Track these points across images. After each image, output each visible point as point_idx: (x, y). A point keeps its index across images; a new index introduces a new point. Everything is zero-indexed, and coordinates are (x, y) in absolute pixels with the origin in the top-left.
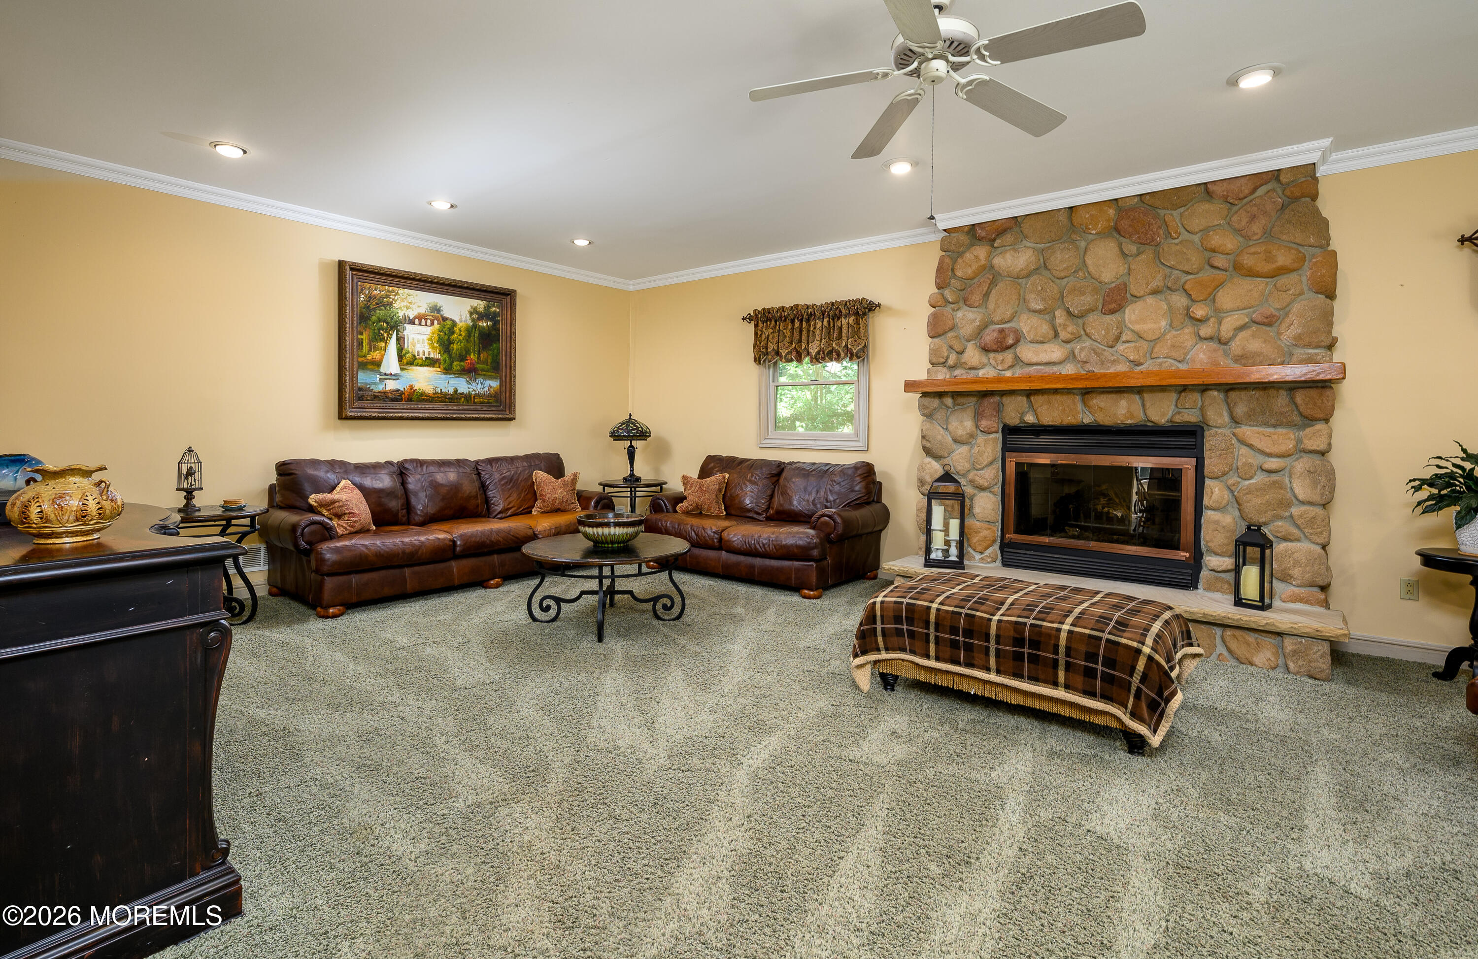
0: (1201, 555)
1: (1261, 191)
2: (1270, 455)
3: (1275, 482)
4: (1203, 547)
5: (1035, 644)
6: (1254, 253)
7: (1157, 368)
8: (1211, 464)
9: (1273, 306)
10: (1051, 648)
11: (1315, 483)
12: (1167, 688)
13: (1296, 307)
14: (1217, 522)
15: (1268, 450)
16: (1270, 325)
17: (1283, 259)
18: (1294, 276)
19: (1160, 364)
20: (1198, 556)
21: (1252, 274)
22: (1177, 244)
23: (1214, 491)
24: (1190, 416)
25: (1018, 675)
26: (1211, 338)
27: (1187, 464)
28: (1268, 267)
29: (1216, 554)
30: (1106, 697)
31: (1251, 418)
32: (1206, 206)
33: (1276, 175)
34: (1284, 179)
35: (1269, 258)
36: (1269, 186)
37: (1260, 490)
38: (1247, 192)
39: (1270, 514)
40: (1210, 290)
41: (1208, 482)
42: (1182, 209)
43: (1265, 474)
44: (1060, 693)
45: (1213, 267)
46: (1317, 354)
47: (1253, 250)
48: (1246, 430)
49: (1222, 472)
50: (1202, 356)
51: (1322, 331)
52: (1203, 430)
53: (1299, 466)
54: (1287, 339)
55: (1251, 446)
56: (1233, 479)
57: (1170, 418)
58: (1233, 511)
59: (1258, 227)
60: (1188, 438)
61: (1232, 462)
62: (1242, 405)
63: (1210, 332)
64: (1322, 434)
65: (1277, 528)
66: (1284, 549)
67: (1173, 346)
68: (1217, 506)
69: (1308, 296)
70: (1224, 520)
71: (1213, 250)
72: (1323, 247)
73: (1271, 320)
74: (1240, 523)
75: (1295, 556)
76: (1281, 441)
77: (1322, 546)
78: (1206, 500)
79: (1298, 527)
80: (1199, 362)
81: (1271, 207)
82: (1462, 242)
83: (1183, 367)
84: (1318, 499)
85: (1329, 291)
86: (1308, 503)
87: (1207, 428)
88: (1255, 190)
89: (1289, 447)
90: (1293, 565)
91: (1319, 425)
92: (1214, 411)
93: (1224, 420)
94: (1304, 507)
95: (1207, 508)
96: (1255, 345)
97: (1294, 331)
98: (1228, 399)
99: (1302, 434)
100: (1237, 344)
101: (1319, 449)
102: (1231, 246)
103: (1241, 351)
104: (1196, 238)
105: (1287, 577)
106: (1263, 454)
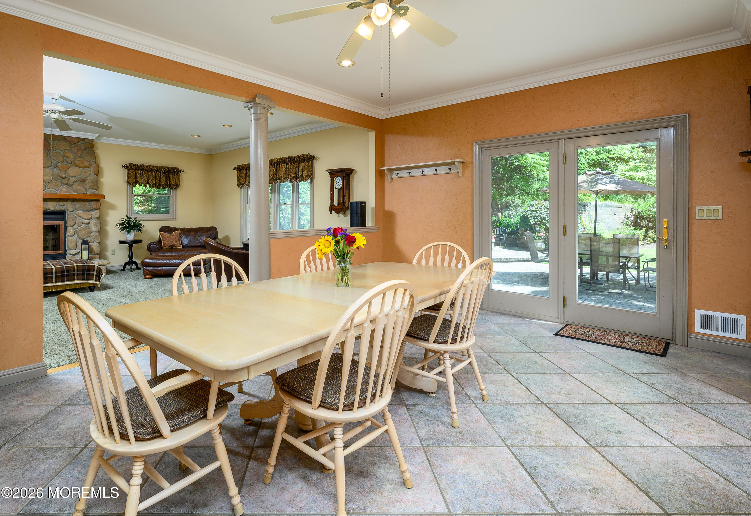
0: (66, 251)
1: (80, 143)
2: (85, 219)
3: (87, 227)
4: (67, 248)
5: (68, 271)
6: (79, 161)
8: (69, 222)
9: (84, 176)
10: (73, 271)
11: (97, 226)
12: (101, 272)
13: (89, 178)
14: (72, 240)
15: (85, 218)
16: (83, 182)
17: (86, 164)
18: (88, 169)
19: (51, 191)
20: (65, 251)
21: (78, 166)
22: (56, 153)
23: (70, 231)
24: (62, 208)
25: (63, 281)
26: (67, 184)
27: (61, 223)
28: (82, 165)
29: (71, 249)
30: (88, 279)
31: (80, 209)
32: (65, 143)
33: (84, 139)
34: (86, 141)
35: (83, 163)
36: (82, 142)
37: (83, 229)
38: (76, 142)
39: (86, 236)
40: (66, 169)
41: (68, 228)
42: (57, 142)
43: (85, 225)
44: (76, 282)
45: (67, 162)
46: (95, 191)
47: (78, 160)
48: (79, 212)
49: (72, 224)
50: (64, 189)
51: (96, 185)
52: (66, 212)
53: (93, 222)
54: (87, 187)
55: (80, 217)
56: (75, 226)
57: (56, 209)
58: (76, 236)
59: (79, 153)
60: (61, 215)
61: (75, 221)
62: (78, 205)
63: (66, 182)
64: (99, 213)
65: (88, 239)
66: (90, 245)
67: (55, 185)
68: (71, 235)
69: (93, 175)
70: (74, 239)
71: (67, 157)
72: (95, 162)
73: (83, 181)
74: (78, 239)
75: (93, 247)
76: (88, 215)
77: (98, 243)
78: (68, 233)
79: (93, 239)
80: (63, 191)
81: (83, 148)
82: (123, 166)
83: (58, 192)
84: (97, 230)
85: (97, 174)
86: (95, 232)
87: (67, 211)
88: (78, 142)
89: (90, 217)
90: (92, 249)
91: (97, 211)
92: (68, 206)
93: (72, 209)
94: (94, 233)
95: (68, 236)
96: (79, 188)
97: (89, 184)
98: (73, 203)
99: (93, 213)
100: (74, 187)
101: (98, 217)
102: (72, 157)
103: (75, 189)
104: (61, 152)
105: (91, 252)
106: (83, 218)
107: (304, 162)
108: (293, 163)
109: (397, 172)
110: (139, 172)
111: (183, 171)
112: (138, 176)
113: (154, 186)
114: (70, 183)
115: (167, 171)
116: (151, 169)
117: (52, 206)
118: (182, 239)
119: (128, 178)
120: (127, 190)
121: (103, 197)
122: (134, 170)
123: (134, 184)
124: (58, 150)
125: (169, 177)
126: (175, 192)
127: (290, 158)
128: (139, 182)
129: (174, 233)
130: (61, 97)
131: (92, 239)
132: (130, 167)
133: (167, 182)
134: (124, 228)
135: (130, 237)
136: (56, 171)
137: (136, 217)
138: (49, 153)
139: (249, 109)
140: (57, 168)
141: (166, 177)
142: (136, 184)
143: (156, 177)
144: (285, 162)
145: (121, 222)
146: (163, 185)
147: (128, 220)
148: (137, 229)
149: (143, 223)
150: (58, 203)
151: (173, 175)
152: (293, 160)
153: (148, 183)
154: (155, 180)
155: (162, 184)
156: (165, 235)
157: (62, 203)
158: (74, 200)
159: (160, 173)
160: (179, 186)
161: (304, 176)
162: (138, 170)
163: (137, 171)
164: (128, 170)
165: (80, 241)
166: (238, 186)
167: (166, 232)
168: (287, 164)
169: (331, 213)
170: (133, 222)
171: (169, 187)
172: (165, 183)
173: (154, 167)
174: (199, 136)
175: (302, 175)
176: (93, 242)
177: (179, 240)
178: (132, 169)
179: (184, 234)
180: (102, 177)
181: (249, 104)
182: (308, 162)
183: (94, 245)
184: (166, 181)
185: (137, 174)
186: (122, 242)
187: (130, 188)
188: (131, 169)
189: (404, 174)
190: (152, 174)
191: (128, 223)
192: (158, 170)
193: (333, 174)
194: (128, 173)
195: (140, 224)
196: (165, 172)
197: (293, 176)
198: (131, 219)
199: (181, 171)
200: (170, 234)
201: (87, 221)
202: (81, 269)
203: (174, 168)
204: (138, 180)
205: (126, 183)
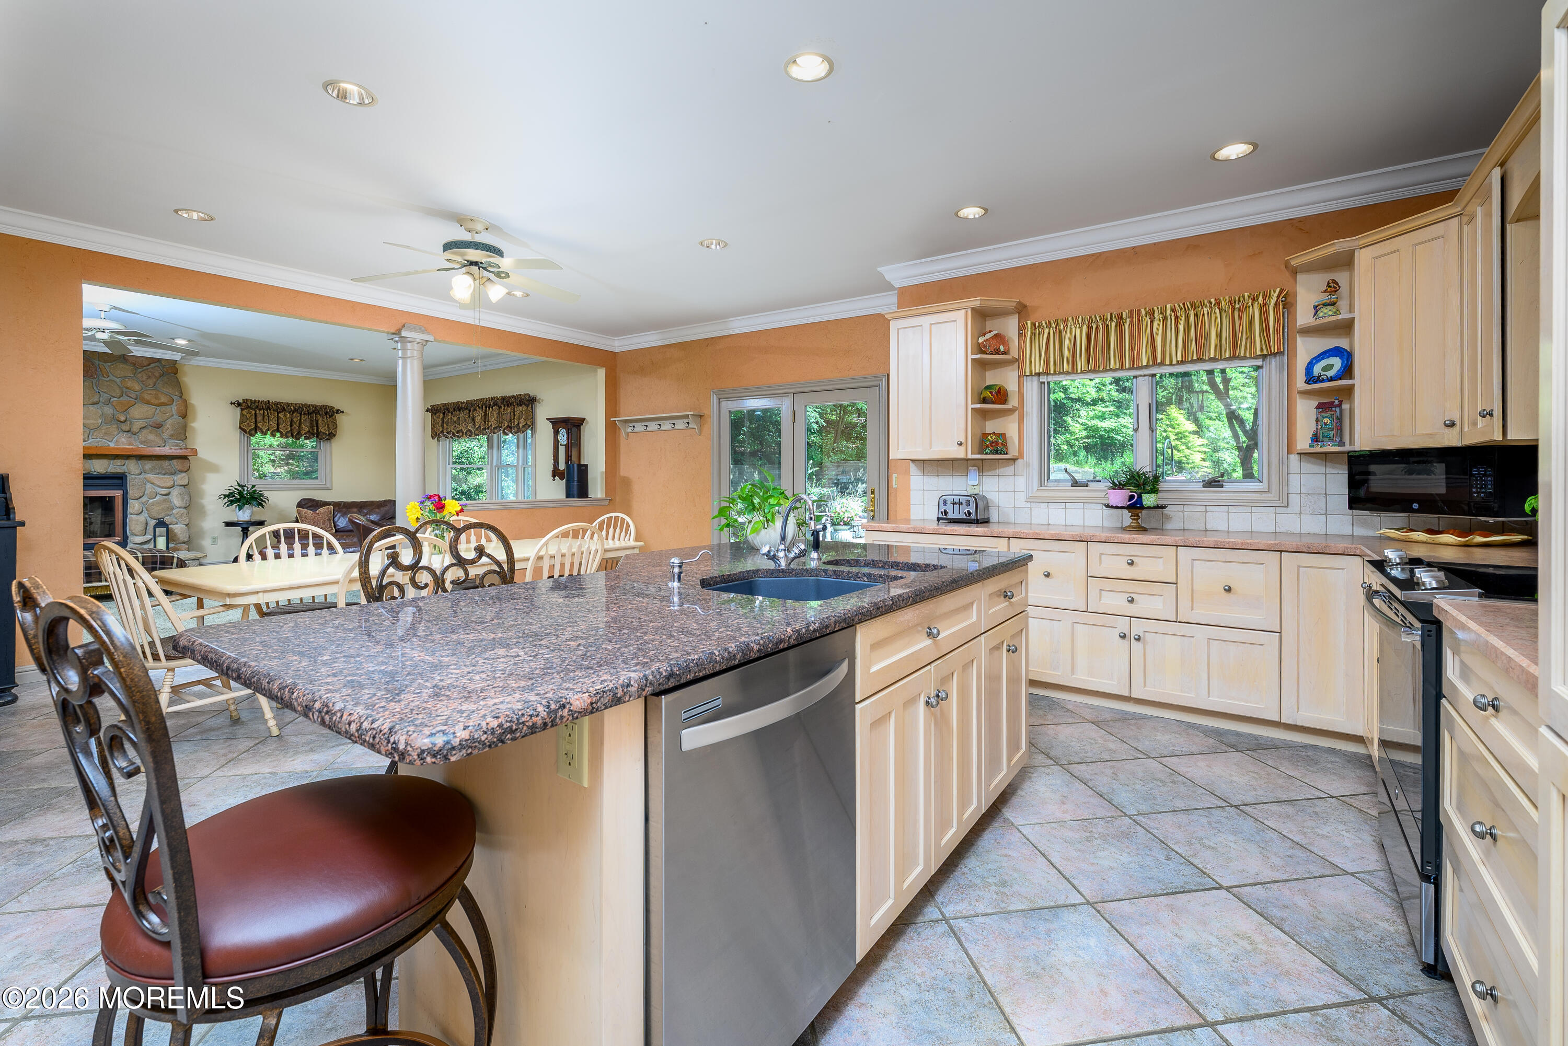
0: (127, 537)
1: (152, 365)
2: (162, 488)
3: (165, 499)
4: (128, 534)
6: (150, 394)
7: (96, 444)
8: (131, 493)
9: (158, 418)
11: (183, 499)
13: (170, 421)
14: (137, 520)
15: (162, 485)
16: (158, 428)
17: (163, 399)
18: (168, 407)
19: (98, 442)
20: (125, 537)
21: (148, 403)
22: (107, 381)
23: (134, 506)
24: (120, 470)
26: (128, 431)
27: (117, 493)
28: (157, 402)
29: (137, 535)
31: (152, 471)
32: (124, 366)
33: (159, 360)
34: (163, 362)
35: (157, 398)
36: (157, 364)
37: (158, 503)
38: (145, 364)
39: (163, 514)
40: (126, 407)
41: (130, 501)
42: (110, 364)
43: (161, 496)
45: (128, 396)
46: (180, 443)
47: (149, 392)
48: (150, 476)
49: (137, 496)
50: (123, 440)
51: (182, 433)
52: (126, 476)
53: (175, 492)
54: (165, 436)
55: (153, 483)
56: (144, 499)
57: (109, 470)
58: (145, 514)
59: (151, 382)
60: (119, 480)
61: (143, 491)
62: (149, 465)
63: (127, 428)
64: (187, 477)
65: (168, 519)
66: (171, 528)
67: (106, 433)
68: (136, 512)
69: (175, 416)
70: (142, 518)
71: (128, 388)
72: (181, 397)
73: (159, 426)
74: (149, 519)
75: (176, 531)
76: (168, 480)
77: (186, 525)
78: (130, 510)
79: (176, 518)
80: (122, 442)
81: (157, 374)
82: (232, 403)
83: (112, 445)
84: (184, 505)
85: (184, 416)
86: (180, 507)
87: (128, 475)
88: (149, 365)
89: (171, 483)
90: (175, 535)
91: (183, 474)
92: (131, 467)
93: (138, 472)
94: (178, 510)
95: (131, 514)
96: (151, 437)
97: (170, 432)
98: (139, 462)
99: (176, 478)
100: (142, 436)
101: (186, 483)
102: (137, 387)
103: (143, 439)
104: (118, 380)
105: (174, 540)
106: (159, 486)
107: (521, 405)
108: (508, 406)
109: (633, 424)
110: (262, 412)
111: (343, 412)
112: (260, 418)
113: (290, 435)
114: (135, 428)
115: (313, 411)
116: (284, 408)
117: (99, 467)
118: (336, 519)
119: (241, 423)
120: (240, 441)
121: (195, 452)
122: (252, 409)
123: (253, 432)
124: (111, 377)
125: (317, 421)
126: (328, 445)
127: (504, 398)
128: (261, 429)
129: (321, 510)
130: (115, 308)
131: (174, 520)
132: (244, 404)
133: (313, 430)
134: (232, 502)
135: (244, 515)
136: (108, 410)
137: (254, 484)
138: (94, 381)
139: (396, 342)
140: (110, 405)
141: (312, 421)
142: (256, 432)
143: (292, 422)
144: (496, 405)
145: (227, 493)
146: (305, 434)
147: (240, 489)
148: (255, 503)
149: (266, 494)
150: (112, 461)
151: (323, 418)
152: (507, 402)
153: (278, 430)
154: (291, 426)
155: (303, 432)
156: (305, 513)
157: (119, 462)
158: (141, 457)
159: (301, 414)
160: (335, 435)
161: (521, 425)
162: (260, 410)
163: (258, 412)
164: (242, 410)
165: (153, 523)
166: (433, 438)
167: (307, 508)
168: (500, 407)
169: (554, 480)
170: (248, 492)
171: (317, 437)
172: (309, 431)
173: (288, 405)
174: (361, 360)
175: (518, 424)
176: (177, 524)
177: (329, 520)
178: (249, 407)
179: (339, 512)
180: (194, 420)
181: (394, 336)
182: (527, 406)
183: (178, 529)
184: (312, 427)
185: (258, 415)
186: (228, 524)
187: (246, 439)
188: (246, 408)
189: (639, 427)
190: (285, 416)
191: (240, 493)
192: (295, 410)
193: (557, 423)
194: (242, 415)
195: (262, 495)
196: (309, 414)
197: (506, 425)
198: (246, 488)
199: (338, 411)
200: (314, 511)
201: (165, 491)
202: (151, 561)
203: (326, 407)
204: (259, 425)
205: (239, 430)
